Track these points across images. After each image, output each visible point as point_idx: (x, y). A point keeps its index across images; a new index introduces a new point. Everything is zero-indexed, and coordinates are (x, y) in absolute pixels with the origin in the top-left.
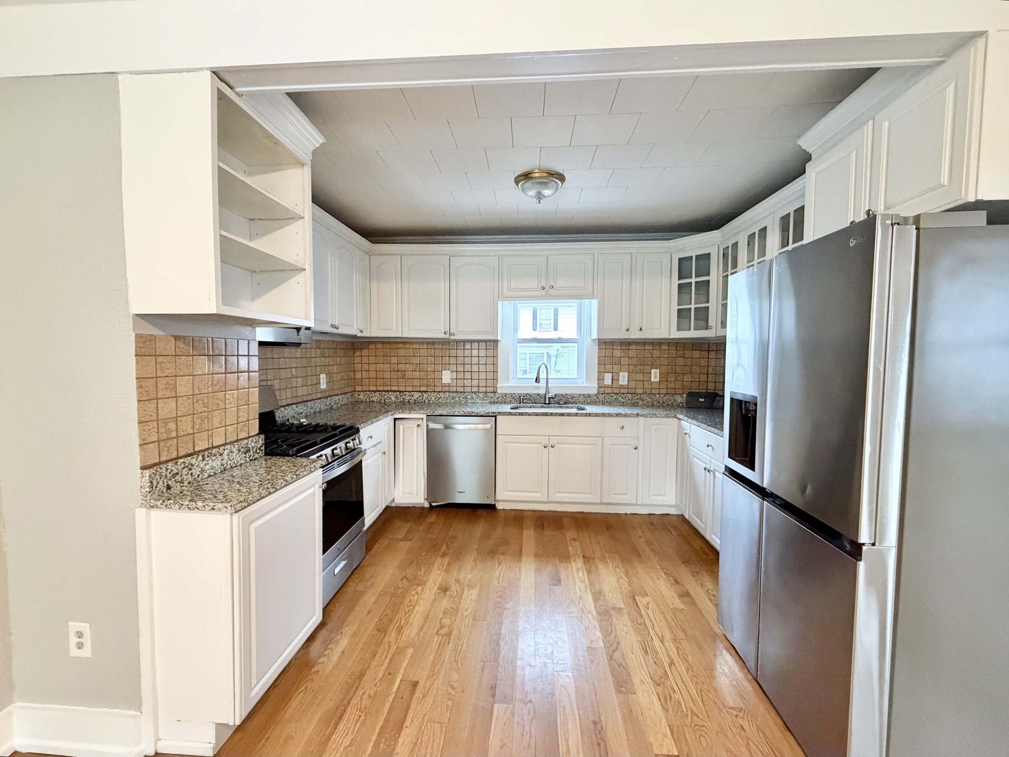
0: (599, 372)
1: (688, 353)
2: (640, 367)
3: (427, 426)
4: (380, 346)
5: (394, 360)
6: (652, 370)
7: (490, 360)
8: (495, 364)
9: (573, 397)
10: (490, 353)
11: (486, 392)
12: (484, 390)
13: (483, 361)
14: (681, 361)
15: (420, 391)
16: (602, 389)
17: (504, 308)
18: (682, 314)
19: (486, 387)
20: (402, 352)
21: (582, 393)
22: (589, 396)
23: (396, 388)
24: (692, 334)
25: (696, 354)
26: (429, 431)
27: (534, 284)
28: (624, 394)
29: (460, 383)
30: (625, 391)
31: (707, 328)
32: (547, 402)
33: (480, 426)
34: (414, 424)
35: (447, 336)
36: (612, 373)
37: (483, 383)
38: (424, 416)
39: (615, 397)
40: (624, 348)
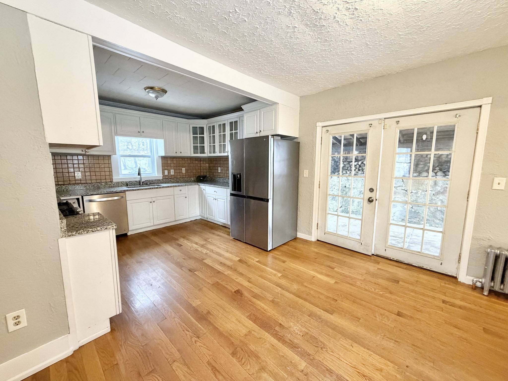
0: (163, 170)
1: (194, 162)
2: (178, 168)
6: (182, 168)
7: (106, 166)
8: (110, 168)
9: (152, 181)
10: (106, 161)
12: (105, 181)
13: (102, 166)
14: (192, 165)
16: (164, 177)
18: (195, 148)
19: (106, 179)
21: (156, 179)
22: (159, 180)
24: (199, 155)
25: (197, 162)
29: (89, 178)
31: (204, 153)
32: (141, 184)
36: (168, 170)
37: (103, 177)
40: (171, 160)
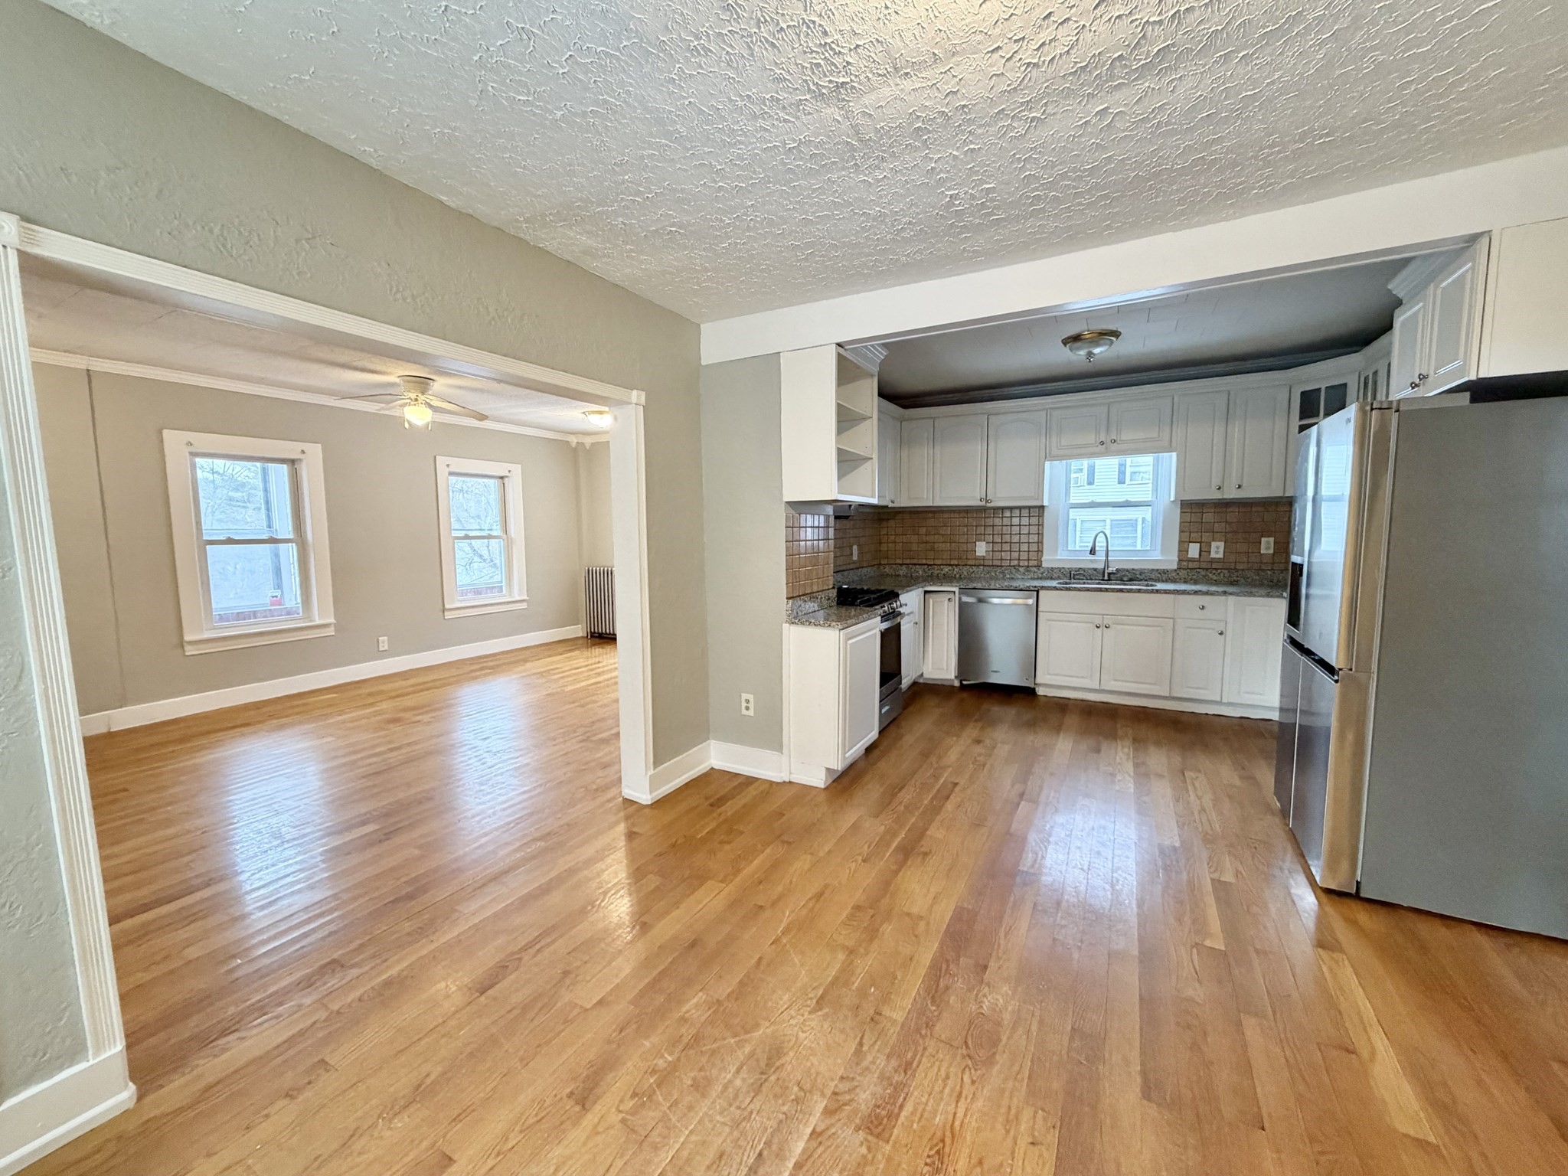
0: (1181, 542)
2: (1244, 535)
3: (960, 599)
4: (907, 516)
5: (923, 531)
6: (1263, 539)
7: (1034, 529)
8: (1040, 534)
10: (1034, 521)
11: (1028, 567)
12: (1026, 563)
13: (1025, 530)
15: (950, 565)
16: (1185, 563)
17: (1052, 469)
19: (1028, 560)
20: (932, 522)
23: (924, 562)
26: (962, 606)
27: (1091, 438)
28: (1216, 569)
29: (998, 555)
30: (1220, 566)
32: (1106, 578)
33: (1020, 601)
34: (945, 598)
35: (983, 503)
36: (1200, 543)
37: (1024, 556)
38: (956, 590)
39: (1203, 573)
40: (1217, 510)
